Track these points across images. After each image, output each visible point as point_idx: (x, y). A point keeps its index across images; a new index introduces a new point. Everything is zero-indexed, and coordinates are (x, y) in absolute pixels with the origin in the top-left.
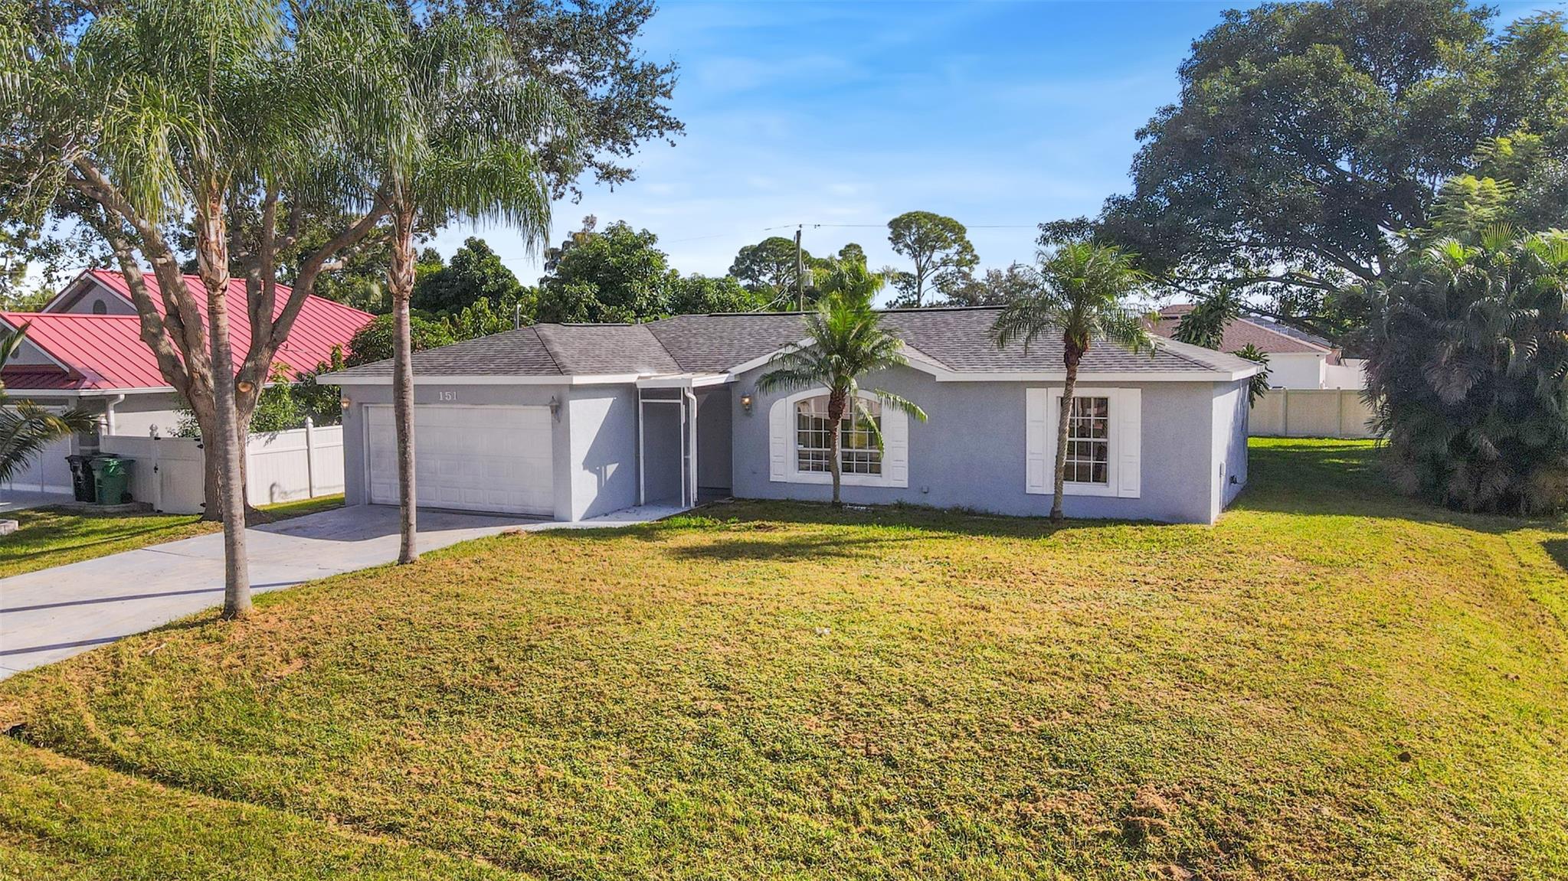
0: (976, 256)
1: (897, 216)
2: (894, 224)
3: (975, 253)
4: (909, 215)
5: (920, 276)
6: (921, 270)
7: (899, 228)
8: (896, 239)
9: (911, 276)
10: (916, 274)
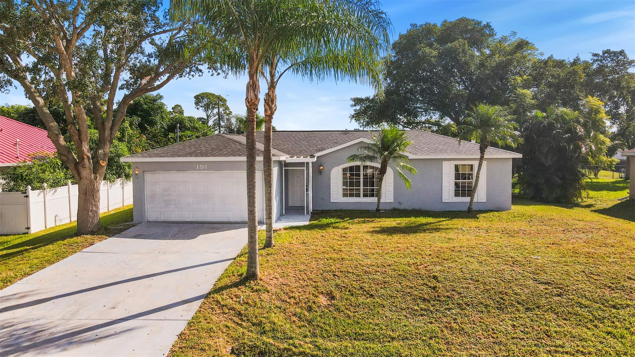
0: (231, 112)
1: (198, 94)
2: (196, 97)
3: (230, 110)
4: (203, 94)
5: (208, 119)
6: (208, 116)
7: (199, 99)
8: (197, 104)
9: (204, 119)
10: (206, 118)
